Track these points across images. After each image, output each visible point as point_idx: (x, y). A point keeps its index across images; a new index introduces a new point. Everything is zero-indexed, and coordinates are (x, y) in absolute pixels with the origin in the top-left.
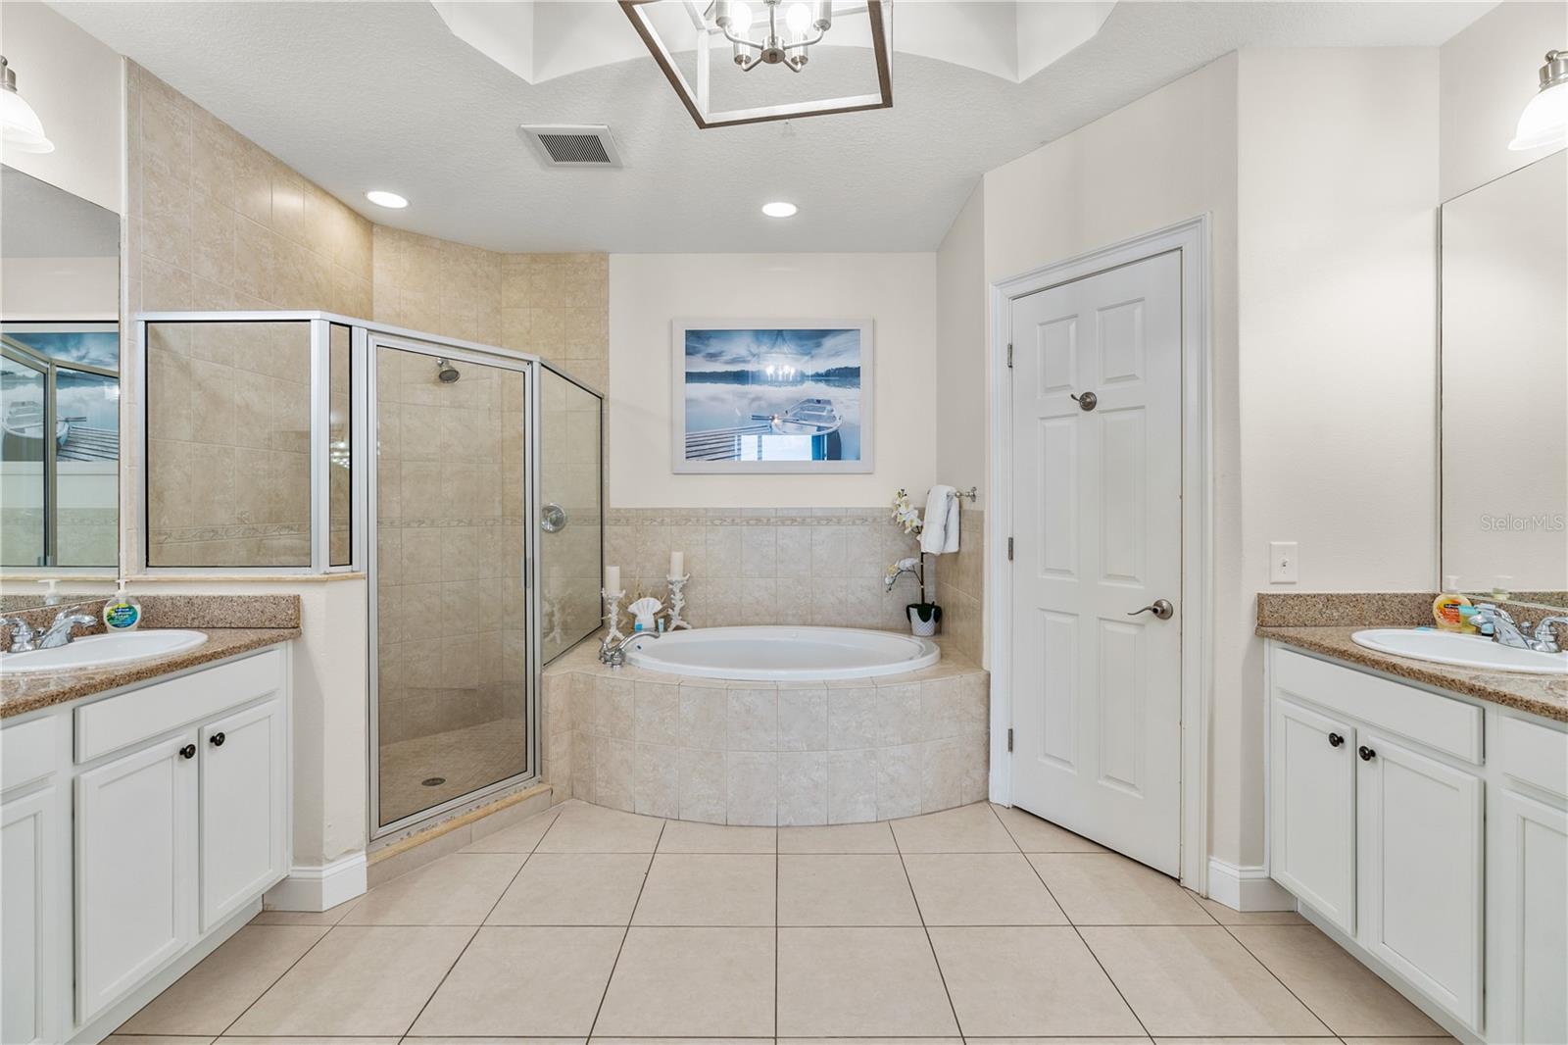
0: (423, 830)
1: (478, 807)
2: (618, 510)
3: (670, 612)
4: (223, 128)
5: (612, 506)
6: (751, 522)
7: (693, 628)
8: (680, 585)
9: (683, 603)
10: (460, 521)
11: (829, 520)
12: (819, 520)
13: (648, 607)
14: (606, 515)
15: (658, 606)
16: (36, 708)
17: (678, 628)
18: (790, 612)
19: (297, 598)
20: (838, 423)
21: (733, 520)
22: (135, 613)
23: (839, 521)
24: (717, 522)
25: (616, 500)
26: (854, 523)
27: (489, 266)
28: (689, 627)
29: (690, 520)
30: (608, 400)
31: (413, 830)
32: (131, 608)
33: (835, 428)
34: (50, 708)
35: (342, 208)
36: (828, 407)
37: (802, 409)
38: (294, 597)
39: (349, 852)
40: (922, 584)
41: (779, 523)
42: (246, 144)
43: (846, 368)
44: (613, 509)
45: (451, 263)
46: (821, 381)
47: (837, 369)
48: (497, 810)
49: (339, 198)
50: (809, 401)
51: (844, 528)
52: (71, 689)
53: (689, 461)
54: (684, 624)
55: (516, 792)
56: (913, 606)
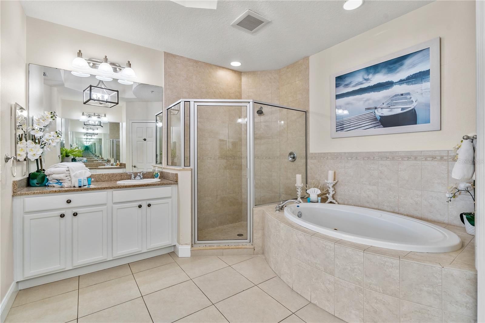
0: (210, 246)
1: (228, 245)
2: (312, 153)
3: (327, 195)
4: (189, 60)
5: (310, 152)
6: (365, 158)
7: (338, 204)
8: (332, 185)
9: (334, 192)
10: (266, 157)
11: (409, 158)
12: (403, 158)
13: (314, 192)
14: (308, 156)
15: (319, 192)
16: (100, 189)
17: (331, 202)
18: (386, 204)
19: (177, 175)
20: (415, 104)
21: (356, 158)
22: (158, 175)
23: (416, 158)
24: (350, 158)
25: (312, 149)
26: (426, 160)
27: (275, 75)
28: (337, 203)
29: (338, 158)
30: (309, 112)
31: (207, 245)
32: (157, 173)
33: (412, 107)
34: (104, 190)
35: (229, 70)
36: (408, 97)
37: (392, 100)
38: (176, 174)
39: (186, 244)
40: (474, 201)
41: (380, 159)
42: (197, 62)
43: (420, 72)
44: (311, 153)
45: (263, 77)
46: (403, 83)
47: (413, 75)
48: (232, 248)
49: (228, 68)
50: (396, 96)
51: (418, 162)
52: (109, 187)
53: (338, 132)
54: (334, 201)
55: (242, 245)
56: (465, 214)
